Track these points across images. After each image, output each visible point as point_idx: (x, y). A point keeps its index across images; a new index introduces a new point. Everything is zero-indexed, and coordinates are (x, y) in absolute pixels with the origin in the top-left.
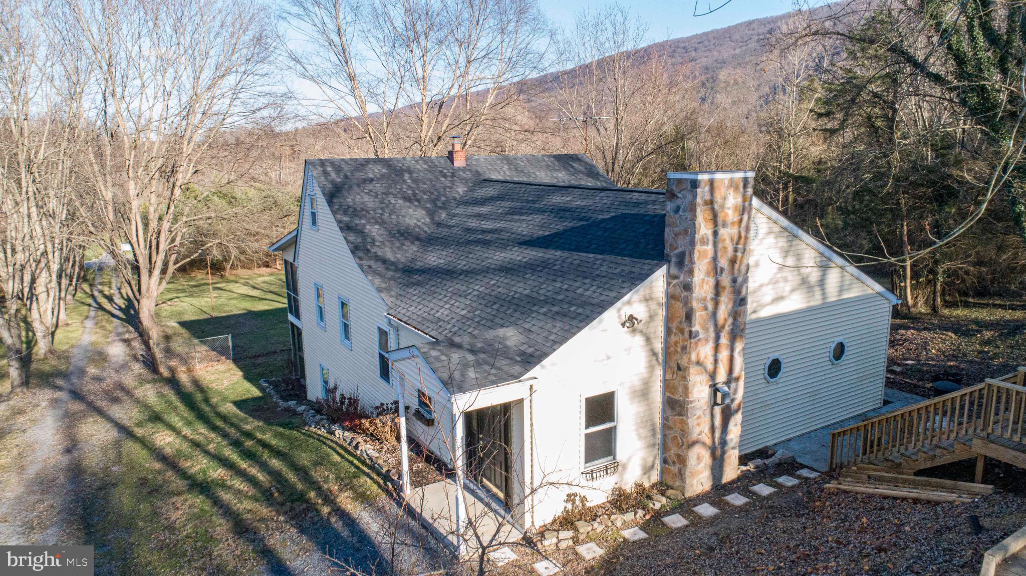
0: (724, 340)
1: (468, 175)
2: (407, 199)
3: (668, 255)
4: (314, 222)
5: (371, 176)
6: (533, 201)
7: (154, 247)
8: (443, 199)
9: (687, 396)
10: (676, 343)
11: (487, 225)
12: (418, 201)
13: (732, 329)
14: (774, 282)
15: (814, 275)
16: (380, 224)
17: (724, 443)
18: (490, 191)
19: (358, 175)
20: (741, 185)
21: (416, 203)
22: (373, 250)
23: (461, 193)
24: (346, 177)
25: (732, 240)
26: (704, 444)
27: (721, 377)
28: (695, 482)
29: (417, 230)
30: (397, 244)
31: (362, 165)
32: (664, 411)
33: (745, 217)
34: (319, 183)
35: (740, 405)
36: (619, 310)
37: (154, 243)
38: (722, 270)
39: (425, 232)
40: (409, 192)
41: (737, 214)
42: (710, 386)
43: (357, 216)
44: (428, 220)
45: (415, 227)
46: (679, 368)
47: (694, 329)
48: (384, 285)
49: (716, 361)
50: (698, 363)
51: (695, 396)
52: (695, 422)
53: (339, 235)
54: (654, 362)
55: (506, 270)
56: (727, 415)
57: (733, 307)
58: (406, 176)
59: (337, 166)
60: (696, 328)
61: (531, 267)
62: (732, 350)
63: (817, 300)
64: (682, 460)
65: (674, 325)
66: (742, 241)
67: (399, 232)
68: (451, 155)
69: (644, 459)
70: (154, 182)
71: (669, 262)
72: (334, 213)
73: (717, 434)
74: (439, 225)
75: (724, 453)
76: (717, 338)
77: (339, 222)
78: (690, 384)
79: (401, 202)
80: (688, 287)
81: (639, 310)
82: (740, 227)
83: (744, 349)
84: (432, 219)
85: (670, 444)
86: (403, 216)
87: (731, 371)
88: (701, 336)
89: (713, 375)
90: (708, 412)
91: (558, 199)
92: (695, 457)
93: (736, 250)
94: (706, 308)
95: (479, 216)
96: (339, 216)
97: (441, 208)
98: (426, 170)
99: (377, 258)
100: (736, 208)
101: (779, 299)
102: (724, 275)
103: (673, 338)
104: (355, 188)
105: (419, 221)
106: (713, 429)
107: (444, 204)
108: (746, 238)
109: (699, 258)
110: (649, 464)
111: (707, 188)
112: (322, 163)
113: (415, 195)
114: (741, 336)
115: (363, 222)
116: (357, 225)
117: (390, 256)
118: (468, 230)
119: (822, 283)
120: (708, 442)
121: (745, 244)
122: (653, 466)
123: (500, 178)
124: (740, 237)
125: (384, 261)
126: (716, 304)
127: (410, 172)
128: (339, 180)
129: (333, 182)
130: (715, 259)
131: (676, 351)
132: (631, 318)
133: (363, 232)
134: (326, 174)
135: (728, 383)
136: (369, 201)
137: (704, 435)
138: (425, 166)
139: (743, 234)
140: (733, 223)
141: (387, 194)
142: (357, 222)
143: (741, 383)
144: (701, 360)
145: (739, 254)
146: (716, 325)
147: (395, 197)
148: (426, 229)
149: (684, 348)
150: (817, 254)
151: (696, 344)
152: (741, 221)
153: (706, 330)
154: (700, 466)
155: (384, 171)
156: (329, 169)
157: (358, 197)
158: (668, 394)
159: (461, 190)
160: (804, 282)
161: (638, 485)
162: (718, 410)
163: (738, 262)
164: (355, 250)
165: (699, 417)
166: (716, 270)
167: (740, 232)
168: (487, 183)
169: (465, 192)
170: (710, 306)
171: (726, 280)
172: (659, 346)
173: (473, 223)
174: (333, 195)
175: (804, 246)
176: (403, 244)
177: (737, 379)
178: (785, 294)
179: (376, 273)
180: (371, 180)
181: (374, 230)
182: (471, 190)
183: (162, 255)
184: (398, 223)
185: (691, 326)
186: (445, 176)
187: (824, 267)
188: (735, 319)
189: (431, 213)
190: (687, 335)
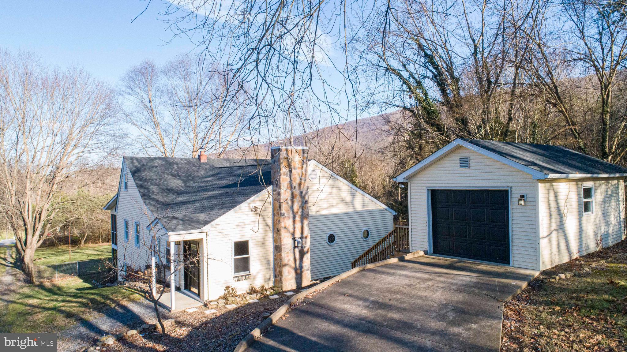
0: (298, 218)
1: (208, 166)
2: (173, 175)
3: (273, 182)
4: (126, 188)
5: (156, 165)
6: (232, 173)
7: (37, 219)
8: (193, 176)
9: (281, 242)
10: (277, 219)
11: (210, 184)
12: (179, 176)
13: (302, 214)
14: (327, 199)
15: (348, 198)
16: (158, 186)
17: (301, 267)
18: (216, 172)
19: (149, 164)
20: (302, 152)
21: (178, 177)
22: (152, 196)
23: (202, 174)
24: (143, 165)
25: (299, 175)
26: (291, 266)
27: (298, 235)
28: (287, 284)
29: (177, 188)
30: (165, 194)
31: (153, 160)
32: (274, 252)
33: (305, 166)
34: (129, 167)
35: (308, 249)
36: (249, 204)
37: (38, 217)
38: (295, 187)
39: (180, 189)
40: (176, 172)
41: (300, 164)
42: (292, 239)
43: (146, 181)
44: (183, 185)
45: (175, 188)
46: (278, 231)
47: (282, 212)
48: (155, 210)
49: (294, 228)
50: (285, 228)
51: (285, 242)
52: (286, 255)
53: (136, 190)
54: (268, 229)
55: (210, 198)
56: (302, 254)
57: (301, 204)
58: (175, 166)
59: (139, 160)
60: (283, 211)
61: (221, 195)
62: (302, 223)
63: (351, 209)
64: (281, 273)
65: (275, 212)
66: (304, 176)
67: (167, 189)
68: (199, 158)
69: (264, 275)
70: (42, 183)
71: (273, 184)
72: (135, 180)
73: (298, 262)
74: (188, 187)
75: (301, 272)
76: (294, 217)
77: (137, 184)
78: (282, 237)
79: (170, 176)
80: (279, 194)
81: (259, 205)
82: (302, 170)
83: (309, 224)
84: (185, 184)
85: (277, 267)
86: (170, 183)
87: (302, 233)
88: (286, 215)
89: (293, 234)
90: (292, 251)
91: (241, 171)
92: (287, 271)
93: (301, 179)
94: (288, 203)
95: (208, 181)
96: (137, 182)
97: (190, 180)
98: (186, 163)
99: (154, 200)
100: (299, 162)
101: (331, 207)
102: (296, 189)
103: (276, 218)
104: (148, 170)
105: (178, 185)
106: (295, 260)
107: (193, 178)
108: (306, 175)
109: (283, 181)
110: (268, 277)
111: (285, 152)
112: (132, 158)
113: (178, 174)
114: (307, 218)
115: (149, 184)
116: (146, 185)
117: (161, 199)
118: (201, 187)
119: (352, 202)
120: (293, 265)
121: (305, 177)
122: (270, 278)
123: (223, 166)
124: (302, 174)
125: (157, 201)
126: (293, 202)
127: (177, 164)
128: (139, 166)
129: (136, 167)
130: (291, 182)
131: (277, 223)
132: (255, 207)
133: (148, 188)
134: (132, 163)
135: (301, 238)
136: (154, 176)
137: (291, 262)
138: (186, 162)
139: (304, 173)
140: (299, 168)
141: (164, 173)
142: (146, 184)
143: (308, 239)
144: (287, 227)
145: (303, 181)
146: (293, 211)
147: (168, 174)
148: (181, 188)
149: (279, 221)
150: (349, 188)
151: (284, 218)
152: (302, 167)
153: (289, 213)
154: (290, 276)
155: (164, 163)
156: (135, 161)
157: (148, 173)
158: (275, 244)
159: (202, 172)
160: (343, 200)
161: (263, 287)
162: (297, 250)
163: (302, 184)
164: (143, 195)
165: (288, 253)
166: (291, 187)
167: (302, 172)
168: (216, 169)
169: (204, 173)
170: (290, 203)
171: (297, 192)
172: (270, 222)
173: (203, 184)
174: (135, 172)
175: (342, 184)
176: (168, 194)
177: (306, 238)
178: (334, 204)
179: (151, 205)
180: (156, 167)
181: (154, 188)
182: (207, 172)
183: (42, 224)
184: (168, 185)
185: (281, 211)
186: (195, 166)
187: (353, 195)
188: (303, 209)
189: (185, 182)
190: (280, 215)
